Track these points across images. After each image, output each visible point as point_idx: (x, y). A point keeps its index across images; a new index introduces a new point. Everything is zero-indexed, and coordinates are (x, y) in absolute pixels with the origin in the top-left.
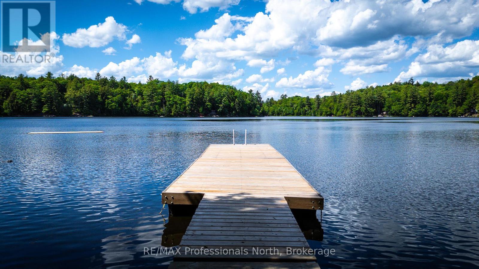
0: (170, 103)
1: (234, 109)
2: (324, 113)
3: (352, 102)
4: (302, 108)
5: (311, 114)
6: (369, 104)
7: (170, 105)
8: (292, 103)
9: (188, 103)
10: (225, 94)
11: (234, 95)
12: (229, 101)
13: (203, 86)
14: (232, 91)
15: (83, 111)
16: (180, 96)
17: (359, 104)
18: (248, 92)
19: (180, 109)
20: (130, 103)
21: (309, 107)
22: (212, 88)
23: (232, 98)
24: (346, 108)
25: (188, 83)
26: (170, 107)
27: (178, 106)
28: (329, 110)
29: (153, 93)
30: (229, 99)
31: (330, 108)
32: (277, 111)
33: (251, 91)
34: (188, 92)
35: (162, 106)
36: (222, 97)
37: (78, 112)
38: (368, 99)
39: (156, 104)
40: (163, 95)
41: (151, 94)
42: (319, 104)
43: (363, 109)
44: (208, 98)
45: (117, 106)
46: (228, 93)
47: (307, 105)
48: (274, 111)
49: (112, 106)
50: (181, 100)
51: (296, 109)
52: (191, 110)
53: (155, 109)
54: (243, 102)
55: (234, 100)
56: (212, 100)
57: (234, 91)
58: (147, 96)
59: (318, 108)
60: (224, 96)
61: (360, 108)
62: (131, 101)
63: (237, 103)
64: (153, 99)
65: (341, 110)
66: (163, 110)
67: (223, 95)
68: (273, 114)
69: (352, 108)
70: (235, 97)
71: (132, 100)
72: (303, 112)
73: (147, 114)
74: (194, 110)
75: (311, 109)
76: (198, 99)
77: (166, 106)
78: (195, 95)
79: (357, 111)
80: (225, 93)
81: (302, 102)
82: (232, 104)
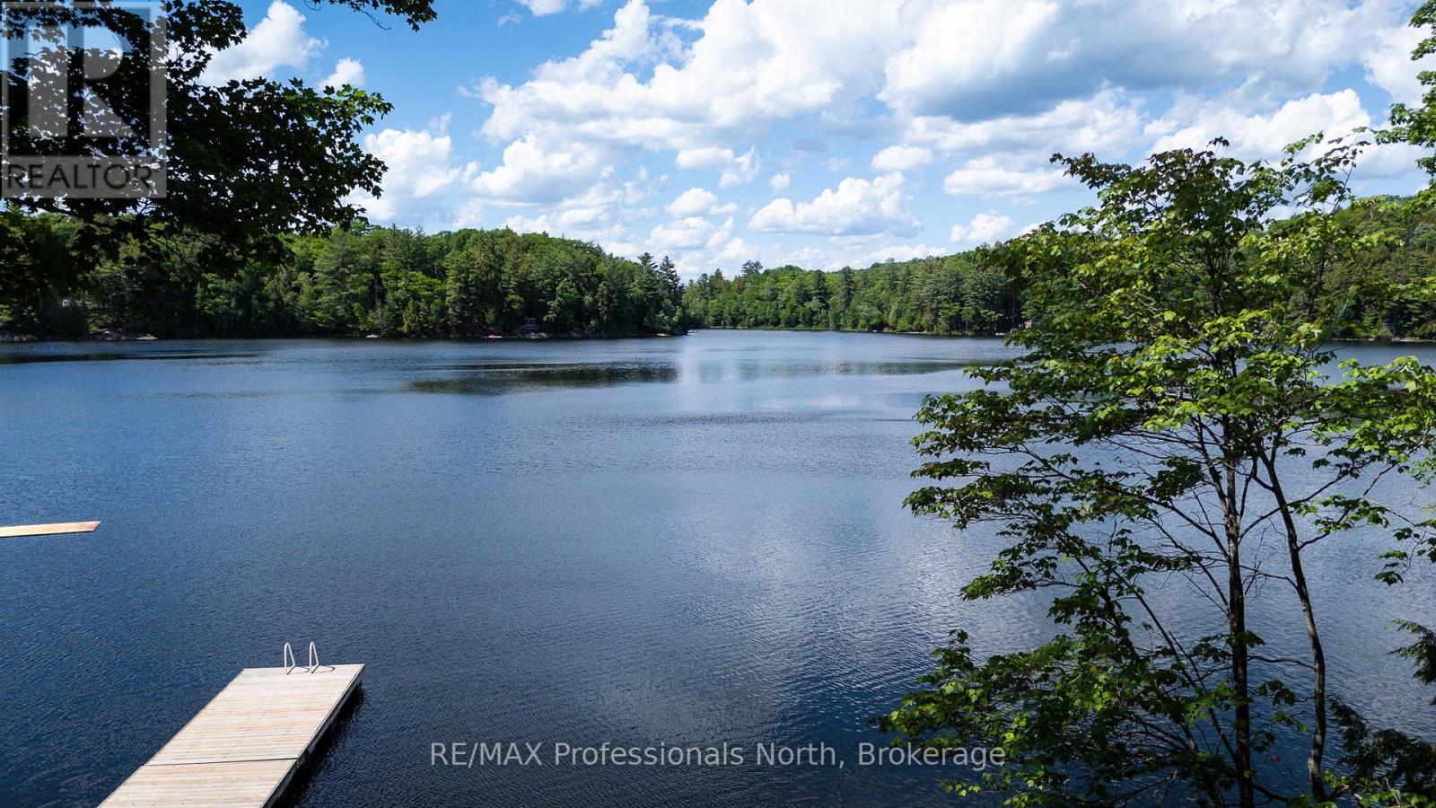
0: (398, 294)
1: (594, 312)
2: (862, 322)
3: (938, 293)
4: (802, 304)
5: (827, 323)
6: (984, 298)
7: (397, 300)
8: (773, 290)
9: (452, 295)
10: (563, 269)
11: (593, 270)
12: (579, 289)
13: (499, 244)
14: (589, 259)
15: (124, 321)
16: (428, 273)
17: (957, 298)
18: (639, 262)
19: (429, 314)
20: (273, 296)
21: (822, 301)
22: (525, 250)
23: (589, 281)
24: (921, 309)
25: (456, 234)
26: (398, 310)
27: (422, 305)
28: (876, 312)
29: (344, 265)
30: (577, 285)
31: (879, 307)
32: (730, 314)
33: (646, 258)
34: (451, 261)
35: (373, 306)
36: (556, 278)
37: (106, 326)
38: (981, 283)
39: (354, 297)
40: (375, 270)
41: (338, 268)
42: (849, 296)
43: (968, 312)
44: (513, 283)
45: (233, 304)
46: (577, 266)
47: (817, 294)
48: (721, 314)
49: (216, 305)
50: (430, 287)
51: (784, 307)
52: (460, 316)
53: (353, 314)
54: (622, 292)
55: (593, 288)
56: (525, 287)
57: (593, 258)
58: (327, 273)
59: (848, 304)
60: (564, 275)
61: (961, 310)
62: (276, 290)
63: (602, 296)
64: (346, 282)
65: (908, 314)
66: (377, 317)
67: (558, 273)
68: (718, 322)
69: (938, 309)
70: (596, 276)
71: (281, 285)
72: (804, 315)
73: (326, 329)
74: (471, 317)
75: (827, 307)
76: (483, 283)
77: (384, 303)
78: (473, 273)
79: (951, 317)
80: (566, 265)
81: (802, 286)
82: (588, 299)
